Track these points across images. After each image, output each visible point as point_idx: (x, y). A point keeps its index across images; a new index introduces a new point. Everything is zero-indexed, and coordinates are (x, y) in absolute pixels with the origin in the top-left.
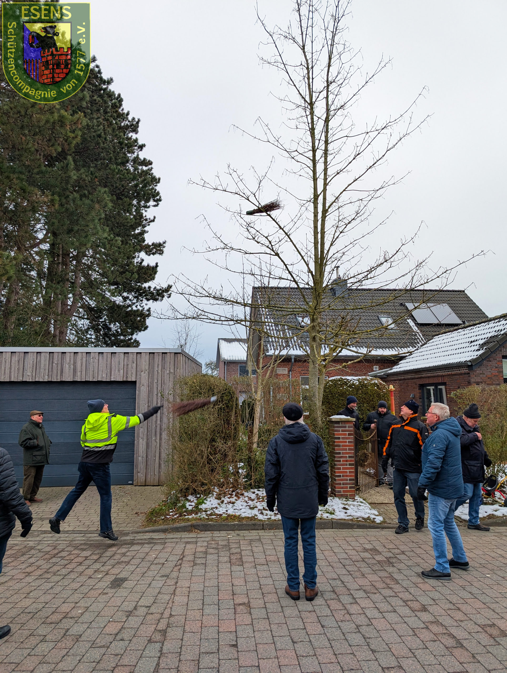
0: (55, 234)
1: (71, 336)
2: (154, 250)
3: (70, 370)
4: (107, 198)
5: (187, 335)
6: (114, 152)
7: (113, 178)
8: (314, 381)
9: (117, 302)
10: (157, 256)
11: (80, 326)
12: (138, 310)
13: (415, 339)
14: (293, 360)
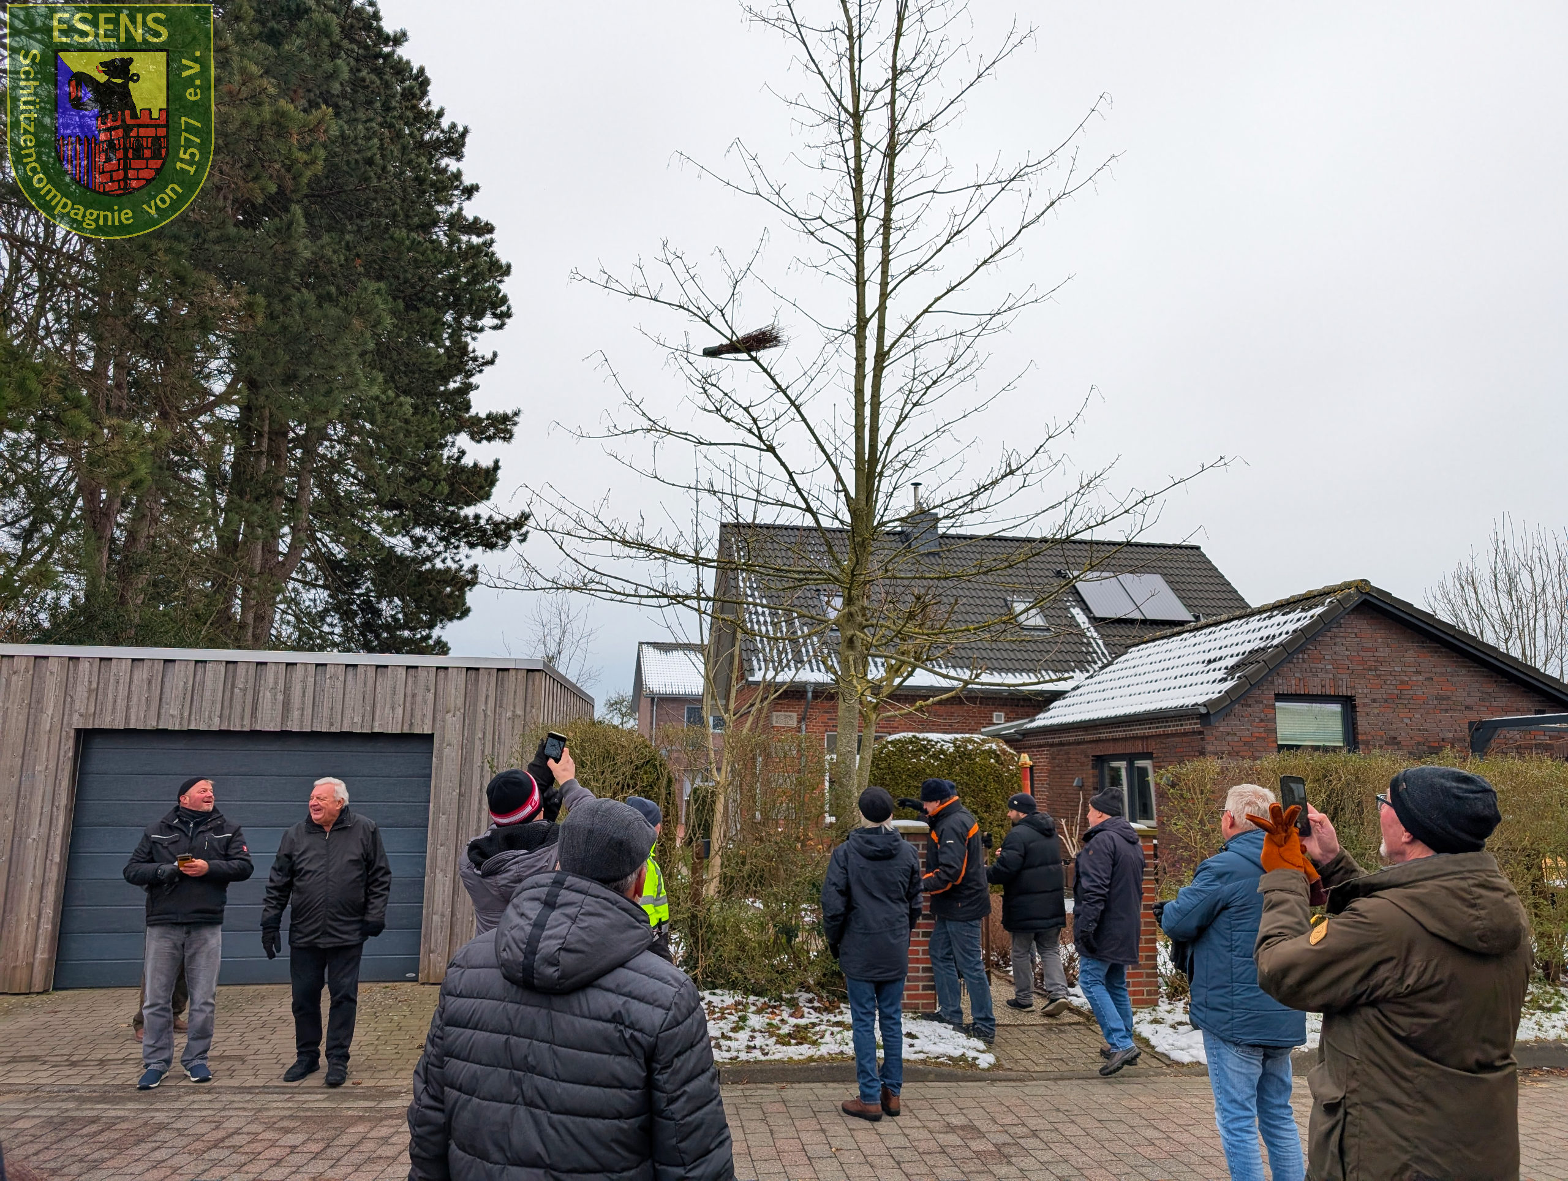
0: (253, 385)
1: (284, 627)
2: (492, 430)
3: (274, 704)
4: (382, 305)
5: (564, 633)
6: (403, 201)
7: (397, 260)
8: (848, 739)
9: (399, 550)
10: (497, 444)
11: (307, 603)
12: (448, 569)
13: (1088, 653)
14: (810, 695)
